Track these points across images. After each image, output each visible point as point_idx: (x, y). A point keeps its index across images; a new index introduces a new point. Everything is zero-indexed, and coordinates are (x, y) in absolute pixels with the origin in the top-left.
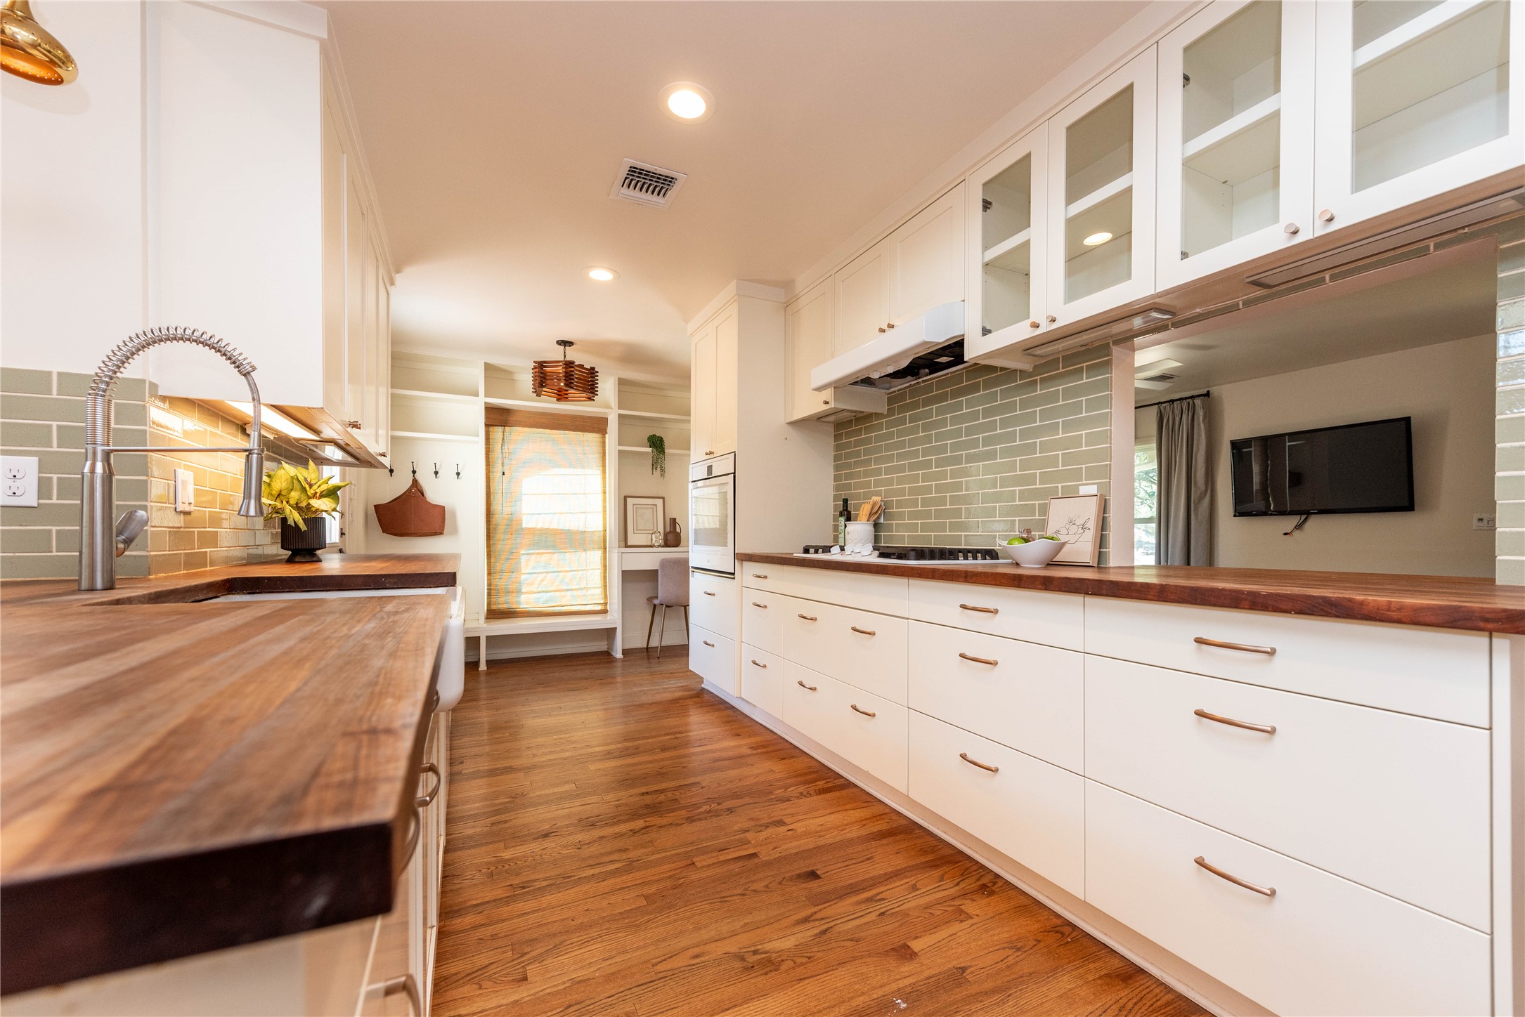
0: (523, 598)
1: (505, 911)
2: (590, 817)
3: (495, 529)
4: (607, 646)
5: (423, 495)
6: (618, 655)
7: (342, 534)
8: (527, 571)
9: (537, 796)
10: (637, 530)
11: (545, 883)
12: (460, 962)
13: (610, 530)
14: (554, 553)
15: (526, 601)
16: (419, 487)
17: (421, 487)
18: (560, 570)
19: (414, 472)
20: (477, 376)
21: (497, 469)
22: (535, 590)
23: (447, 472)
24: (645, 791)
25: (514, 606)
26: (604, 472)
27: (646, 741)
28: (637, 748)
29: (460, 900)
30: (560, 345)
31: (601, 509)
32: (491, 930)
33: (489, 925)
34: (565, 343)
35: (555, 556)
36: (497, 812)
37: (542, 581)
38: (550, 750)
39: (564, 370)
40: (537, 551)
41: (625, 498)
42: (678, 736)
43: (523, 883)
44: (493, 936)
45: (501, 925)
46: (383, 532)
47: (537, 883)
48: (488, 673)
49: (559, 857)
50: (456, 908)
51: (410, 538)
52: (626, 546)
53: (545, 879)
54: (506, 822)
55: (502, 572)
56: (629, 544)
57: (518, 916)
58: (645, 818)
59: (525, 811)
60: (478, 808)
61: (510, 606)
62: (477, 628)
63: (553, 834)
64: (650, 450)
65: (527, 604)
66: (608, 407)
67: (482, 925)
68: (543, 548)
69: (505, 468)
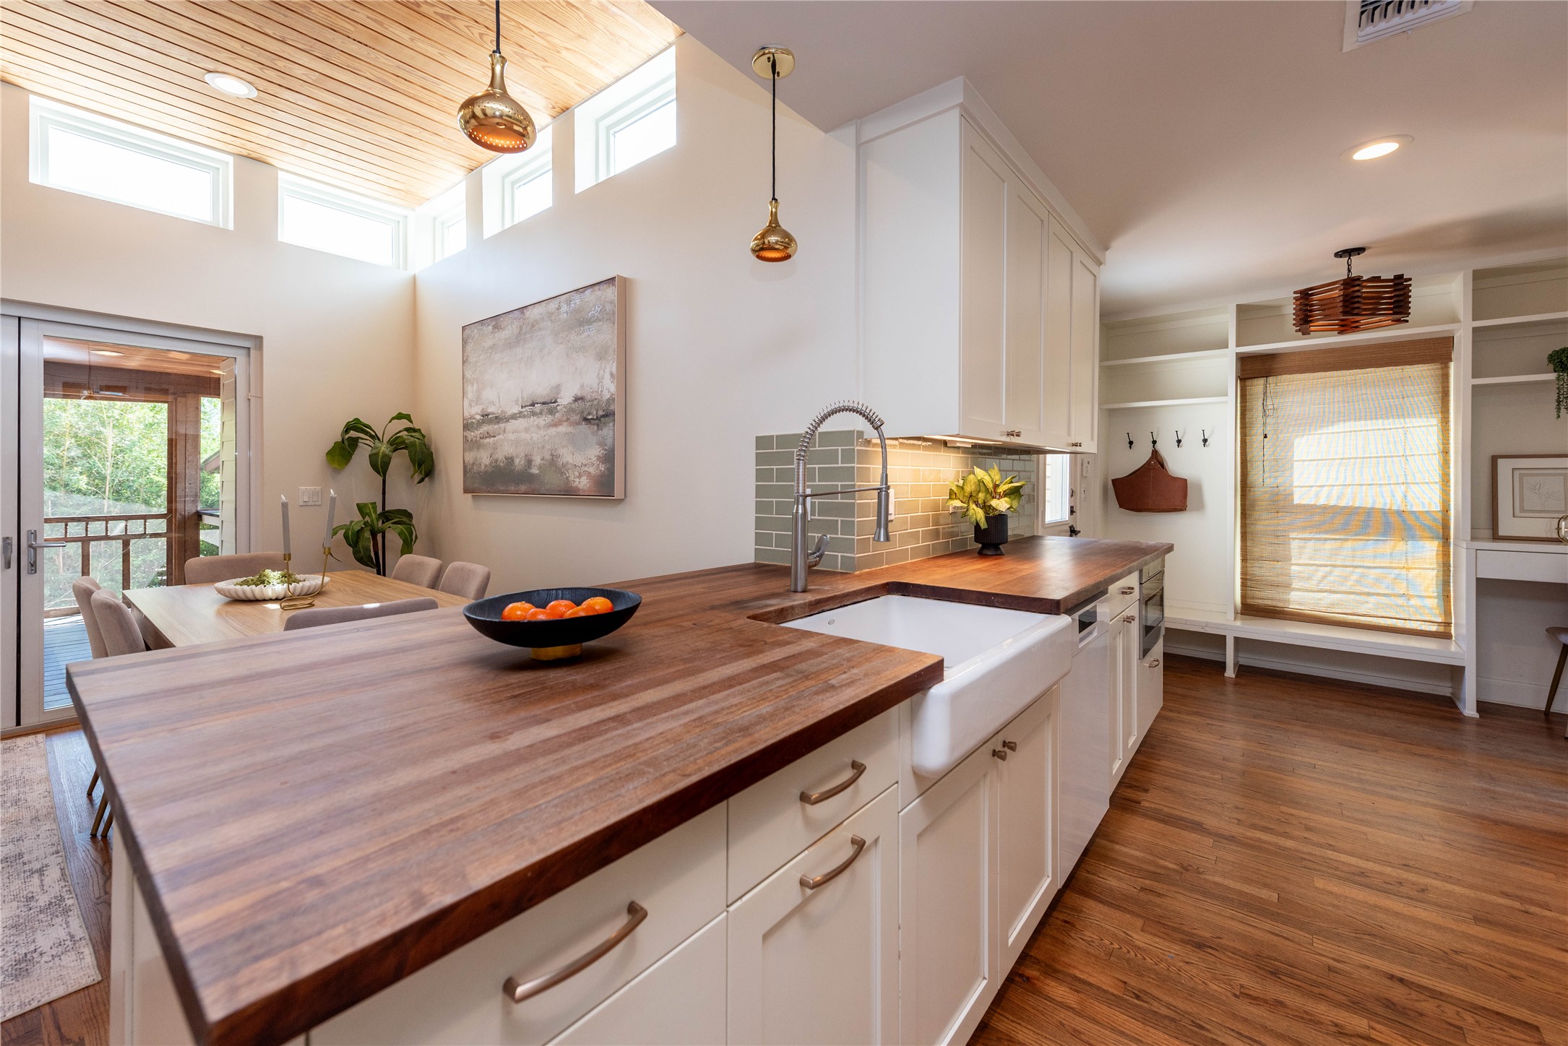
0: (1294, 596)
1: (1103, 1010)
2: (1275, 960)
3: (1253, 505)
4: (1450, 690)
5: (1163, 466)
6: (1469, 709)
7: (1072, 512)
8: (1301, 561)
9: (1215, 883)
10: (1521, 511)
11: (1164, 1011)
12: (1031, 1033)
13: (1456, 510)
14: (1346, 540)
15: (1297, 600)
16: (1159, 458)
17: (1161, 458)
18: (1355, 564)
19: (1154, 442)
20: (1228, 323)
21: (1257, 430)
22: (1315, 588)
23: (1191, 441)
24: (1399, 974)
25: (1281, 605)
26: (1445, 421)
27: (1449, 887)
28: (1423, 891)
29: (1066, 960)
30: (1341, 257)
31: (1437, 477)
32: (1078, 1023)
33: (1079, 1014)
34: (1348, 253)
35: (1349, 544)
36: (1155, 876)
37: (1324, 577)
38: (1265, 824)
39: (1342, 293)
40: (1318, 536)
41: (1494, 460)
42: (1533, 909)
43: (1140, 991)
44: (1075, 1030)
45: (1090, 1024)
46: (1120, 507)
47: (1156, 1004)
48: (1236, 684)
49: (1200, 987)
50: (1059, 967)
51: (1149, 513)
52: (1496, 537)
53: (1169, 1006)
54: (1159, 895)
55: (1261, 559)
56: (1501, 533)
57: (1113, 1030)
58: (1371, 1019)
59: (1189, 894)
60: (1137, 858)
61: (1274, 603)
62: (1222, 625)
63: (1209, 950)
64: (1553, 376)
65: (1300, 604)
66: (1455, 320)
67: (1071, 1008)
68: (1327, 532)
69: (1268, 428)
